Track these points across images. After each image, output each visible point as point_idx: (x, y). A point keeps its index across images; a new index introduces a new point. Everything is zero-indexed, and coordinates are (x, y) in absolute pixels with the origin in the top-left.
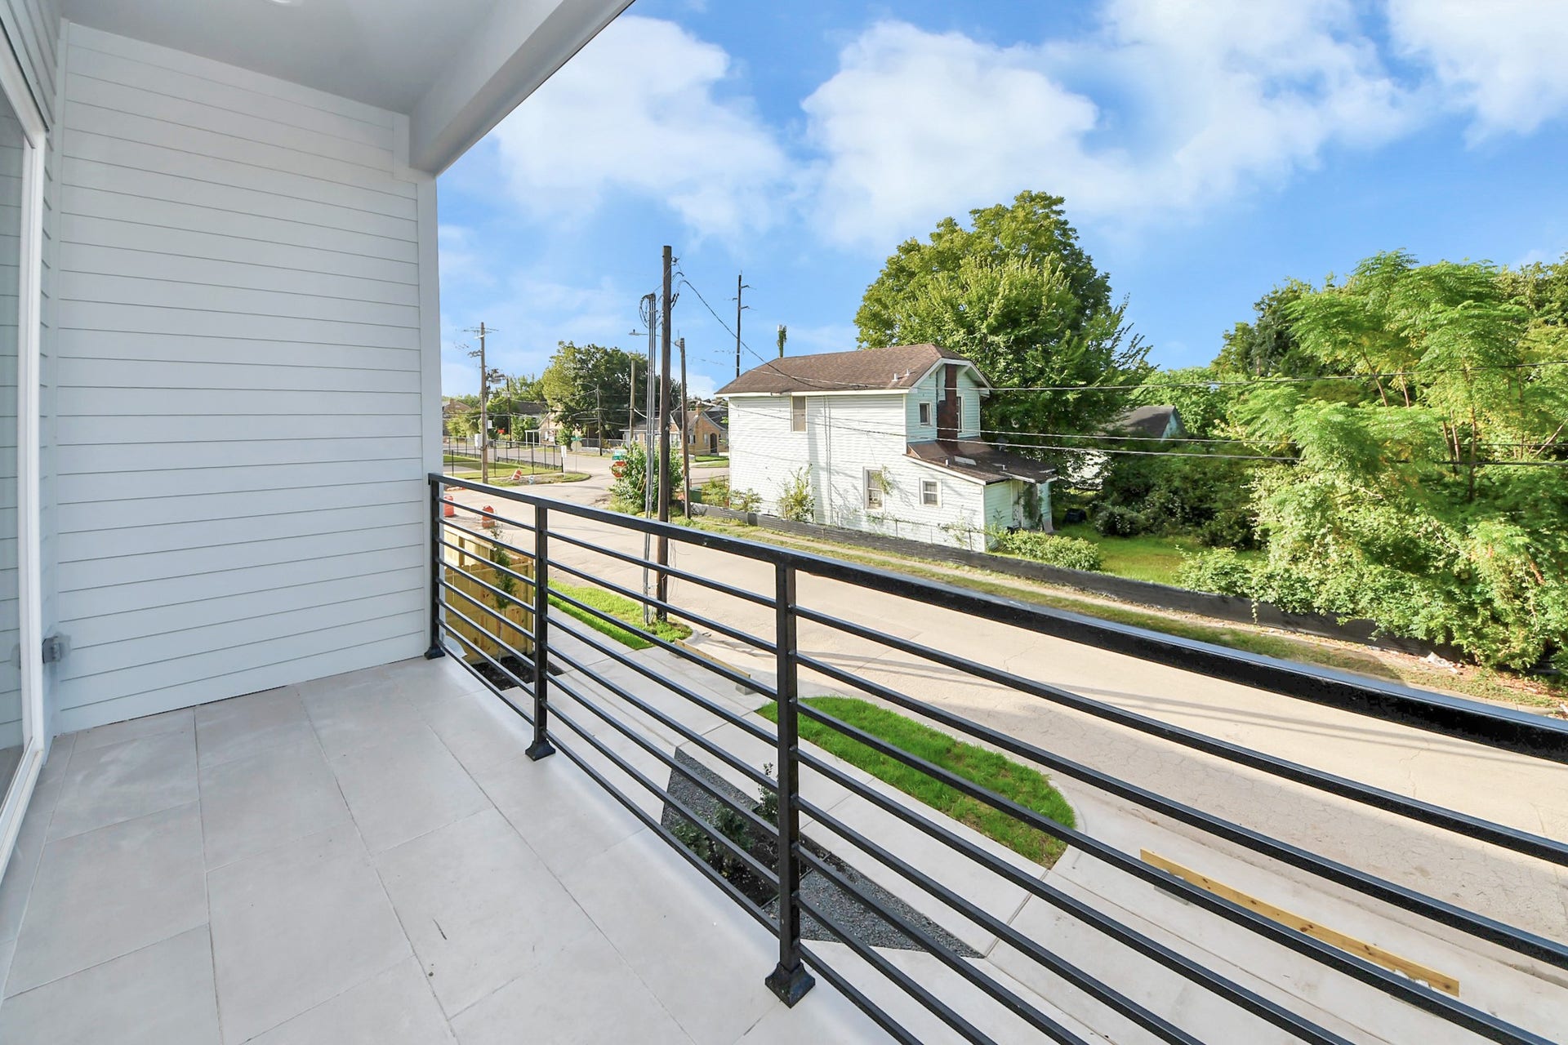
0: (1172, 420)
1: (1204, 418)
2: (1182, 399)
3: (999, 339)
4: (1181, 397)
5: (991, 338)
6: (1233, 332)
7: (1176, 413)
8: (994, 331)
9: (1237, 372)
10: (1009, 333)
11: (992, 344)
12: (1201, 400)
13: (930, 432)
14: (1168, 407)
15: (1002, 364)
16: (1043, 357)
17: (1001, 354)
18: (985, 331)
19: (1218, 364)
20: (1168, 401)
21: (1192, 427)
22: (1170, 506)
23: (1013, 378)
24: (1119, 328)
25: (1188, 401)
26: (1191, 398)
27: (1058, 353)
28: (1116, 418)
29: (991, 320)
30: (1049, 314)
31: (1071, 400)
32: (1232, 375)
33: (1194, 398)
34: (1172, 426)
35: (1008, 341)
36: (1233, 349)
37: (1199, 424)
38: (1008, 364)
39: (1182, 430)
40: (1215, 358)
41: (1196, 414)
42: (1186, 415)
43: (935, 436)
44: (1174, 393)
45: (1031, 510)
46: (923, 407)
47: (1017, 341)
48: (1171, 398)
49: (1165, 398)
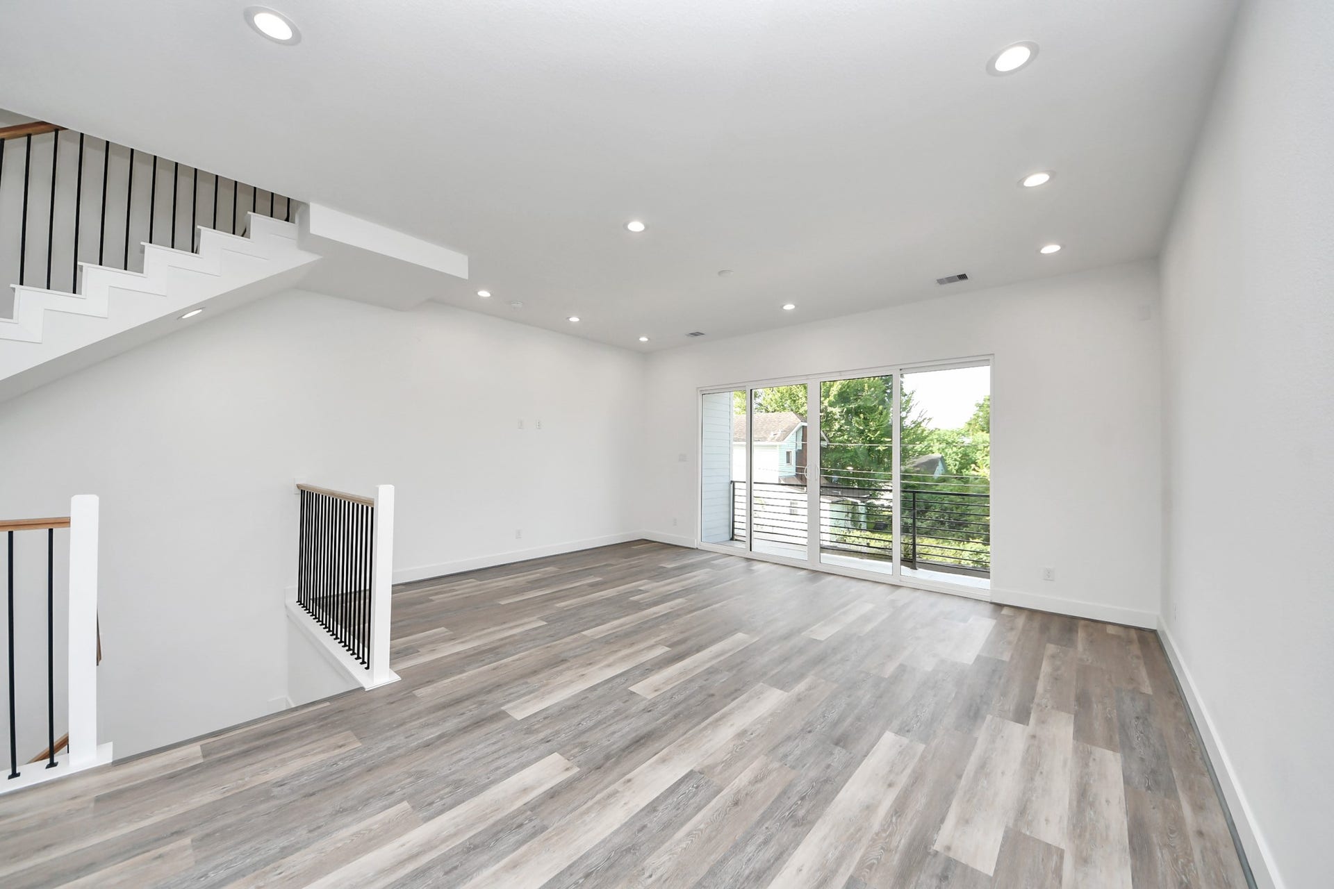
0: (940, 464)
1: (960, 463)
2: (946, 450)
3: (836, 410)
4: (946, 448)
5: (830, 409)
6: (981, 402)
7: (942, 459)
8: (832, 405)
9: (983, 431)
10: (843, 407)
11: (831, 412)
12: (959, 450)
13: (791, 470)
14: (937, 455)
15: (837, 426)
16: (864, 423)
17: (836, 420)
18: (827, 404)
19: (970, 424)
20: (937, 451)
21: (953, 468)
22: (942, 519)
23: (844, 436)
24: (911, 404)
25: (950, 451)
26: (952, 449)
27: (873, 420)
28: (908, 463)
29: (832, 398)
30: (868, 395)
31: (881, 450)
32: (980, 433)
33: (955, 449)
34: (940, 468)
35: (842, 412)
36: (981, 414)
37: (957, 467)
38: (841, 426)
39: (947, 471)
40: (968, 420)
41: (956, 460)
42: (949, 461)
43: (794, 473)
44: (941, 446)
45: (855, 521)
46: (788, 453)
47: (849, 412)
48: (939, 449)
49: (935, 449)
